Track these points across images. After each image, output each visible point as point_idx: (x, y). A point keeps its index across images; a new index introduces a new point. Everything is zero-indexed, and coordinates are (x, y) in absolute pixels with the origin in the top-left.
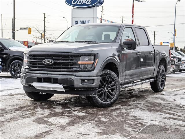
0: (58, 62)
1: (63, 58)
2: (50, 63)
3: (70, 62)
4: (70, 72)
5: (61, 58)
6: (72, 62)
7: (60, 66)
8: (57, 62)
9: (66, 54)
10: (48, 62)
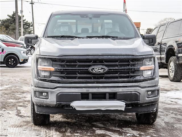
0: (113, 69)
1: (120, 64)
2: (102, 71)
3: (132, 69)
4: (132, 82)
5: (117, 63)
6: (134, 69)
7: (116, 75)
8: (111, 69)
9: (125, 57)
10: (99, 69)
